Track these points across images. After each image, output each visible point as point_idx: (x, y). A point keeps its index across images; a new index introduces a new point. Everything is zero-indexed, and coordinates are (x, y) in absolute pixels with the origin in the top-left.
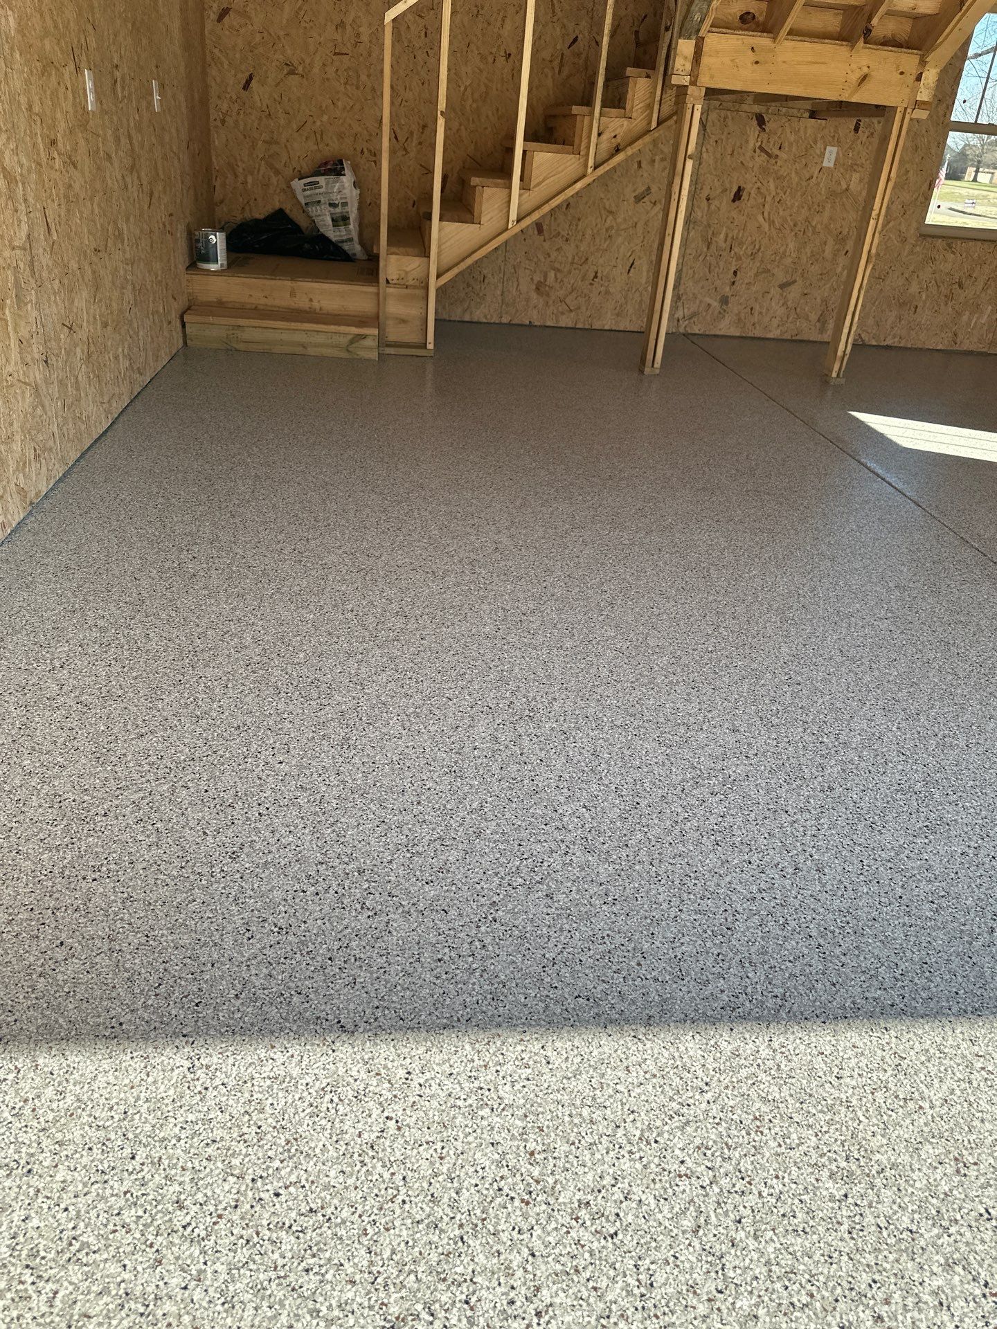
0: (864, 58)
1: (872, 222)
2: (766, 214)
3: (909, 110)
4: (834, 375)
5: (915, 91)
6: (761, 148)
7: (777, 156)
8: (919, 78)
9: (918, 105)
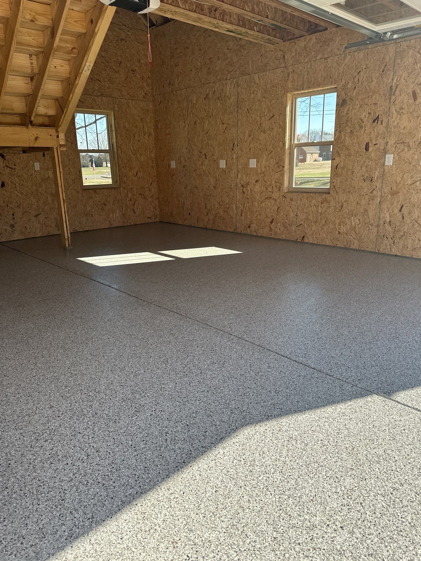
0: (34, 131)
1: (60, 188)
2: (18, 191)
3: (58, 148)
4: (67, 246)
5: (58, 141)
6: (6, 166)
7: (15, 169)
8: (58, 137)
9: (61, 146)
